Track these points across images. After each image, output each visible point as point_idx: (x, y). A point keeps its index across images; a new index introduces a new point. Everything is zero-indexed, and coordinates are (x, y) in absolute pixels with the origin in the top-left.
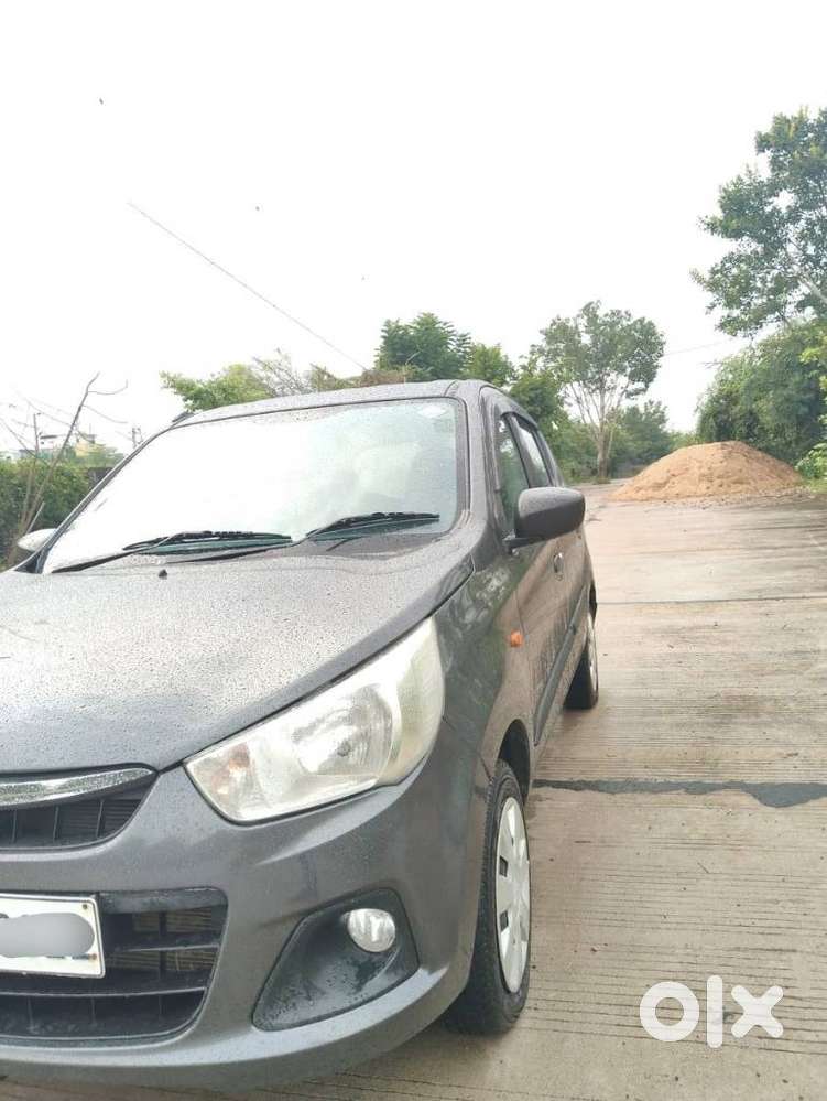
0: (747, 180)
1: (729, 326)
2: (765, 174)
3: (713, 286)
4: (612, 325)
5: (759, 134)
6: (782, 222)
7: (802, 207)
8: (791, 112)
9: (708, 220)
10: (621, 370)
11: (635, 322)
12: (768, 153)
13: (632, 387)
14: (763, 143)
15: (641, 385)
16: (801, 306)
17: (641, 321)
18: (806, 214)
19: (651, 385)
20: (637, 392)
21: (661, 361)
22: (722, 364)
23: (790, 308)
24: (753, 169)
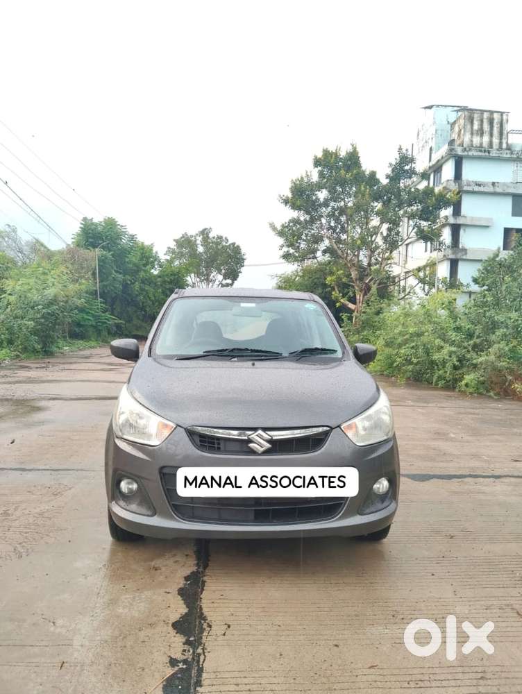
0: (305, 179)
1: (286, 256)
2: (315, 178)
3: (281, 234)
4: (217, 244)
5: (316, 157)
6: (320, 205)
7: (331, 199)
8: (332, 149)
9: (284, 198)
10: (220, 272)
11: (230, 245)
12: (320, 168)
13: (225, 282)
14: (317, 162)
15: (229, 281)
16: (324, 252)
17: (234, 244)
18: (332, 204)
19: (235, 282)
20: (227, 285)
21: (242, 269)
22: (281, 277)
23: (319, 254)
24: (309, 174)
